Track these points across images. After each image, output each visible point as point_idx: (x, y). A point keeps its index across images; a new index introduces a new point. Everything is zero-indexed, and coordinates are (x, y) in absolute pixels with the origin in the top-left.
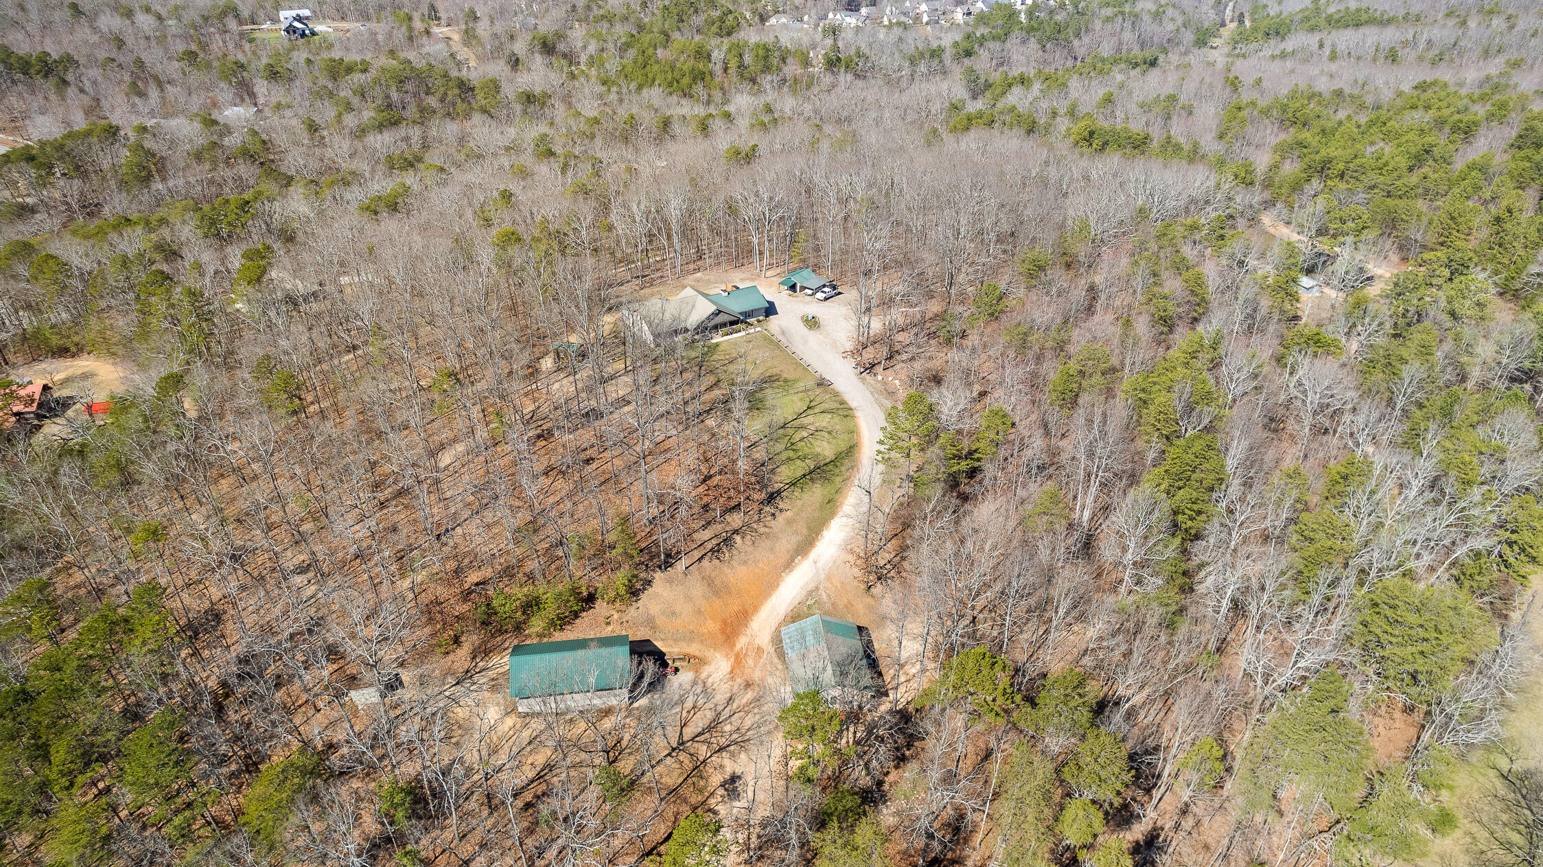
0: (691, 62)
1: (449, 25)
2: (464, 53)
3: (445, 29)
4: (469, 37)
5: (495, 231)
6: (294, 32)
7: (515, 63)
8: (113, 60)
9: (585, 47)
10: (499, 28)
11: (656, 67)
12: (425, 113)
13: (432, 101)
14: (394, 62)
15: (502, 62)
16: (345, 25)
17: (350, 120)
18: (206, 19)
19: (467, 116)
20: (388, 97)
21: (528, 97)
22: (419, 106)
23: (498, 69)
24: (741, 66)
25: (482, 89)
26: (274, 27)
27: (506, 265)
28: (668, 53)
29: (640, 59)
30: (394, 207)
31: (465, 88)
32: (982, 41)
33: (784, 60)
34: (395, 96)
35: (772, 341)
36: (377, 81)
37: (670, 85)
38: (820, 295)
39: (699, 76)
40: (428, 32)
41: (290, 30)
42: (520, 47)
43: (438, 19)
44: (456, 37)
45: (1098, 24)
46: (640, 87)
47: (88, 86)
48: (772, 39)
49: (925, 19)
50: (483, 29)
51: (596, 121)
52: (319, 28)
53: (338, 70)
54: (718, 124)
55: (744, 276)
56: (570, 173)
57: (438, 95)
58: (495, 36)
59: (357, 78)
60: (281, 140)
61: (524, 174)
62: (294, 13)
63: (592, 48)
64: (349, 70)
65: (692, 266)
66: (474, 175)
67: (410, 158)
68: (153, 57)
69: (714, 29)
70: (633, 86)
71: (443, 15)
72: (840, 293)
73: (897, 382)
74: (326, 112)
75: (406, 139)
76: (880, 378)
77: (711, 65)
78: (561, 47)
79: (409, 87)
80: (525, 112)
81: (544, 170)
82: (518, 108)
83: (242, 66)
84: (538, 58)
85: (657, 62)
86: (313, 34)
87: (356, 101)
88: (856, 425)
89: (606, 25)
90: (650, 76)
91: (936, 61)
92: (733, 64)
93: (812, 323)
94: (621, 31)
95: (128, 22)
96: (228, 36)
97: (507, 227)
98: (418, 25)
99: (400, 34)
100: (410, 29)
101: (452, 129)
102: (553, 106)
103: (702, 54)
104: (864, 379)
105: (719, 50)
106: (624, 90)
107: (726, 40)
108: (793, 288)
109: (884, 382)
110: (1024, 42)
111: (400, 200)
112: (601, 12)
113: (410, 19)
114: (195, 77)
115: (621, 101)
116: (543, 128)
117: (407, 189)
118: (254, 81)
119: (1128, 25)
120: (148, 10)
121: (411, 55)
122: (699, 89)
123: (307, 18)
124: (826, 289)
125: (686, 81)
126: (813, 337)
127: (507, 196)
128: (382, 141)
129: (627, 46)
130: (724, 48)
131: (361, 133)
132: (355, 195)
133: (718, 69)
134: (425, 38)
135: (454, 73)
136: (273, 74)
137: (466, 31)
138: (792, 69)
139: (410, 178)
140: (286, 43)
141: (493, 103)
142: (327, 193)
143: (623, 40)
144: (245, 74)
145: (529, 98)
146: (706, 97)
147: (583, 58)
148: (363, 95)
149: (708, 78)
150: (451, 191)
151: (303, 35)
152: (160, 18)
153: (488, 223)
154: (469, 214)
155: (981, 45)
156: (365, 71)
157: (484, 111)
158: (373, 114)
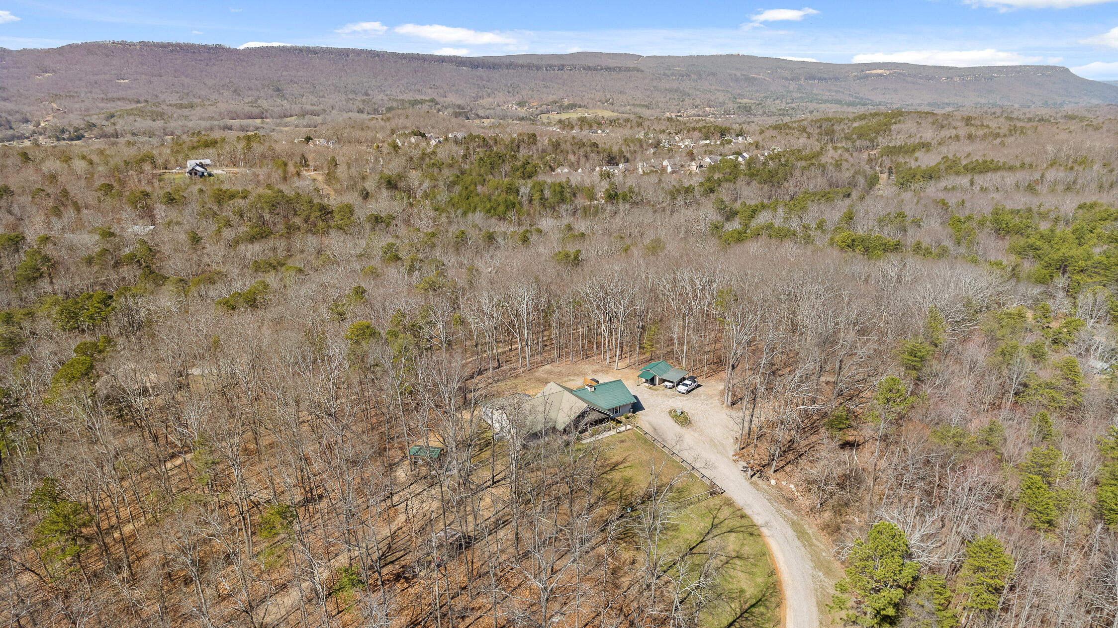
0: (504, 196)
1: (315, 170)
2: (326, 190)
3: (312, 173)
4: (331, 177)
5: (347, 325)
6: (196, 174)
7: (366, 196)
8: (43, 190)
9: (420, 184)
10: (354, 171)
11: (477, 199)
12: (291, 230)
13: (298, 221)
14: (269, 192)
15: (356, 195)
16: (236, 170)
17: (228, 234)
18: (127, 163)
19: (326, 233)
20: (261, 216)
21: (376, 218)
22: (286, 223)
23: (352, 198)
24: (542, 198)
25: (339, 212)
26: (181, 171)
27: (358, 359)
28: (485, 189)
29: (464, 194)
30: (253, 303)
31: (325, 212)
32: (719, 182)
33: (574, 195)
34: (267, 216)
35: (646, 441)
36: (252, 205)
37: (489, 211)
38: (682, 388)
39: (510, 206)
40: (298, 174)
41: (193, 172)
42: (370, 185)
43: (307, 166)
44: (320, 178)
45: (797, 173)
46: (465, 214)
47: (16, 209)
48: (564, 180)
49: (669, 169)
50: (341, 171)
51: (433, 235)
52: (215, 171)
53: (222, 197)
54: (534, 238)
55: (595, 368)
56: (416, 274)
57: (303, 216)
58: (351, 177)
59: (239, 202)
60: (166, 249)
61: (374, 274)
62: (198, 162)
63: (426, 185)
64: (232, 196)
65: (539, 358)
66: (330, 276)
67: (275, 263)
68: (77, 190)
69: (518, 173)
70: (459, 212)
71: (311, 164)
72: (699, 386)
73: (792, 486)
74: (209, 228)
75: (274, 249)
76: (773, 482)
77: (519, 198)
78: (402, 185)
79: (279, 210)
80: (373, 230)
81: (391, 271)
82: (368, 226)
83: (147, 195)
84: (385, 193)
85: (477, 195)
86: (210, 175)
87: (235, 220)
88: (765, 545)
89: (436, 170)
90: (472, 205)
91: (691, 195)
92: (537, 196)
93: (682, 419)
94: (448, 174)
95: (65, 165)
96: (142, 176)
97: (359, 322)
98: (291, 169)
99: (277, 175)
100: (285, 172)
101: (312, 241)
102: (396, 225)
103: (513, 190)
104: (755, 485)
105: (525, 188)
106: (453, 215)
107: (529, 181)
108: (652, 381)
109: (779, 488)
110: (748, 184)
111: (259, 297)
112: (432, 161)
113: (286, 165)
114: (108, 203)
115: (450, 223)
116: (390, 240)
117: (266, 286)
118: (155, 205)
119: (819, 173)
120: (84, 157)
121: (284, 188)
122: (512, 214)
123: (207, 165)
124: (686, 382)
125: (501, 208)
126: (689, 436)
127: (360, 292)
128: (253, 250)
129: (454, 183)
130: (529, 185)
131: (235, 243)
132: (219, 291)
133: (525, 200)
134: (296, 178)
135: (317, 200)
136: (170, 200)
137: (328, 174)
138: (581, 201)
139: (271, 279)
140: (188, 181)
141: (348, 223)
142: (194, 291)
143: (451, 179)
144: (149, 201)
145: (377, 220)
146: (517, 221)
147: (419, 193)
148: (241, 216)
149: (517, 206)
150: (309, 288)
151: (202, 175)
152: (91, 163)
153: (342, 316)
154: (323, 310)
155: (719, 185)
156: (245, 197)
157: (340, 228)
158: (247, 229)
